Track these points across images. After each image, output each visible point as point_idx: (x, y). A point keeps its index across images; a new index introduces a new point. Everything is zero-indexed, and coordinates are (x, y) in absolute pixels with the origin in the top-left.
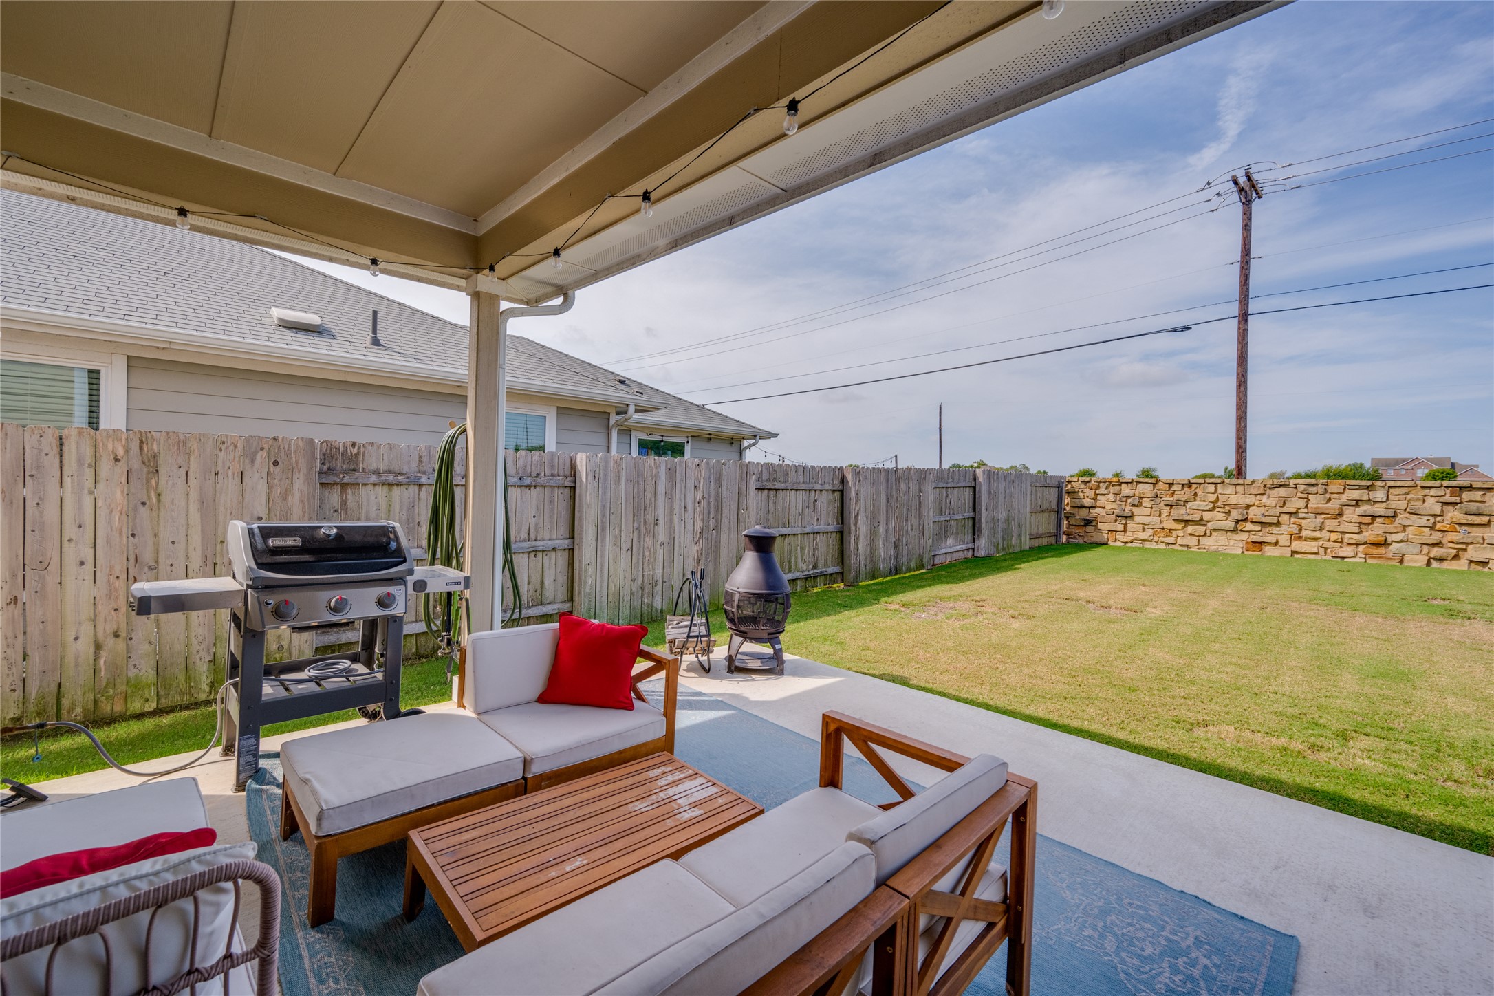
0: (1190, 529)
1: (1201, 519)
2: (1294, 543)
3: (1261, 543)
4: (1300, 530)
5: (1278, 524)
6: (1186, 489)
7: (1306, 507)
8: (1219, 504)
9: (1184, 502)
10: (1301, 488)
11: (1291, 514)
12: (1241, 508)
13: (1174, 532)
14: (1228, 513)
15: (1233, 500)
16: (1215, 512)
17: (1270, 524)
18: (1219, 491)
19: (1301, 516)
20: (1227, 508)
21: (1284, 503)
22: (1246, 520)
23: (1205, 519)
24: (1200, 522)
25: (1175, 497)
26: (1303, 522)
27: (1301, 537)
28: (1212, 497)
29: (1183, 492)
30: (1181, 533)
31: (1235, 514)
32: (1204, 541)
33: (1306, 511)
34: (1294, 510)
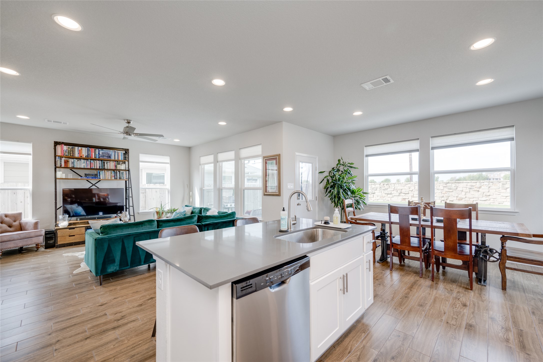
0: (389, 196)
1: (391, 193)
2: (412, 198)
3: (405, 199)
4: (414, 195)
5: (408, 193)
6: (387, 185)
7: (415, 189)
8: (395, 189)
9: (387, 189)
10: (413, 184)
11: (411, 191)
12: (400, 190)
13: (385, 197)
14: (397, 191)
15: (398, 188)
16: (394, 191)
17: (407, 194)
18: (395, 186)
19: (413, 191)
20: (397, 190)
21: (410, 188)
22: (401, 193)
23: (392, 193)
24: (391, 194)
25: (385, 188)
26: (414, 193)
27: (414, 197)
28: (393, 187)
29: (387, 186)
30: (387, 197)
31: (399, 192)
32: (392, 199)
33: (414, 190)
34: (412, 190)
